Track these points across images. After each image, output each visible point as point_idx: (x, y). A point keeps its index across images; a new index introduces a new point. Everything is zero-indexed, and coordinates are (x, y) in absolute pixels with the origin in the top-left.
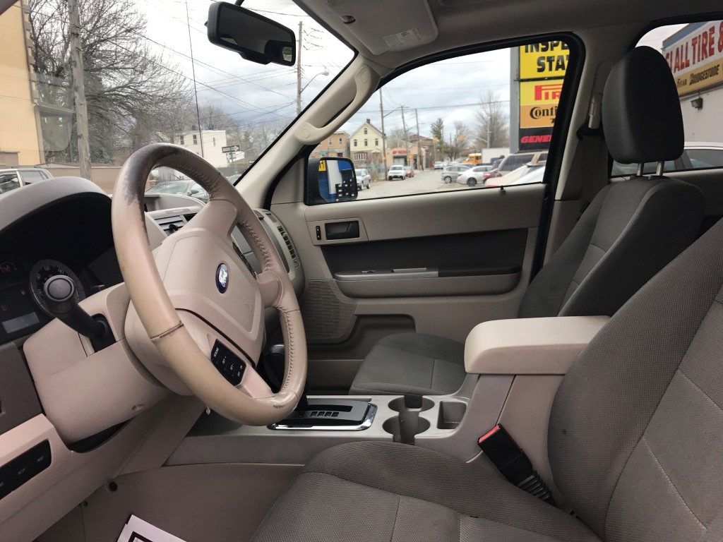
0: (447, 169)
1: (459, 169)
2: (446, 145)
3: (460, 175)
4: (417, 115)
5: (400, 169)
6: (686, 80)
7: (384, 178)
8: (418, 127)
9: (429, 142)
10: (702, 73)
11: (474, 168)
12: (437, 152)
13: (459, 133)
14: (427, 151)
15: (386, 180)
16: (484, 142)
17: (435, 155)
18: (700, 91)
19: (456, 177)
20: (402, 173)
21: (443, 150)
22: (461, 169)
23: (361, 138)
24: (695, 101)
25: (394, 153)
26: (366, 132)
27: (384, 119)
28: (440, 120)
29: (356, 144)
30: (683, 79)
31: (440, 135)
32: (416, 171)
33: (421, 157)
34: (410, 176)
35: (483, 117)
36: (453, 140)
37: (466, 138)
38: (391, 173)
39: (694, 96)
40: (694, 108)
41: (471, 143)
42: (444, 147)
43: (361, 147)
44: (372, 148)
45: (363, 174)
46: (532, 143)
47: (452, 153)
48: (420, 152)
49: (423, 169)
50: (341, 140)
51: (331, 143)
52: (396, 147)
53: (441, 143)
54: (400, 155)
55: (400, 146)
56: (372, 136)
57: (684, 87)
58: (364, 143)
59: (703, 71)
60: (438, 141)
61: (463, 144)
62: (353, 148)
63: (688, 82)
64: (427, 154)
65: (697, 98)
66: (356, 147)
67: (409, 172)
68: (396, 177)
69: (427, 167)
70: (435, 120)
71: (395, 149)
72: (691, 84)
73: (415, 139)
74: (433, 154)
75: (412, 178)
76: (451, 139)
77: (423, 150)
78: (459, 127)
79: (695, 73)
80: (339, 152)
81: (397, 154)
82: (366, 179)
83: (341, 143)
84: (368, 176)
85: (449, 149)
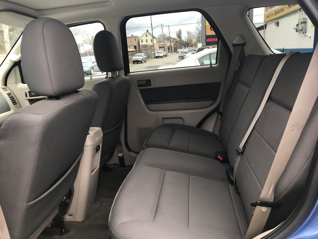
0: (181, 53)
1: (186, 53)
2: (183, 41)
3: (185, 56)
4: (169, 28)
5: (161, 53)
6: (273, 13)
7: (154, 57)
8: (169, 33)
9: (175, 40)
10: (279, 10)
11: (192, 52)
12: (179, 45)
13: (188, 35)
14: (174, 44)
15: (155, 58)
16: (199, 40)
17: (178, 46)
18: (278, 18)
19: (184, 56)
20: (162, 55)
21: (182, 44)
22: (187, 53)
23: (144, 39)
24: (276, 23)
25: (159, 45)
26: (146, 36)
27: (153, 30)
28: (180, 30)
29: (142, 42)
30: (272, 13)
31: (180, 37)
32: (169, 54)
33: (171, 47)
34: (165, 56)
35: (198, 29)
36: (186, 39)
37: (192, 38)
38: (157, 55)
39: (276, 21)
40: (275, 26)
41: (194, 41)
42: (182, 42)
43: (144, 43)
44: (149, 43)
45: (143, 55)
46: (211, 42)
47: (186, 45)
48: (171, 45)
49: (172, 53)
50: (135, 40)
51: (131, 41)
52: (161, 43)
53: (181, 40)
54: (162, 46)
55: (162, 42)
56: (149, 38)
57: (272, 16)
58: (146, 41)
59: (279, 9)
60: (179, 39)
61: (191, 41)
62: (141, 43)
63: (274, 14)
64: (174, 46)
65: (277, 21)
66: (142, 43)
67: (165, 54)
68: (159, 56)
69: (174, 52)
70: (178, 30)
71: (160, 44)
72: (274, 15)
73: (169, 39)
74: (177, 45)
75: (166, 57)
76: (185, 38)
77: (172, 44)
78: (189, 33)
79: (276, 11)
80: (134, 45)
81: (161, 46)
82: (144, 58)
83: (135, 41)
84: (145, 56)
85: (185, 43)
